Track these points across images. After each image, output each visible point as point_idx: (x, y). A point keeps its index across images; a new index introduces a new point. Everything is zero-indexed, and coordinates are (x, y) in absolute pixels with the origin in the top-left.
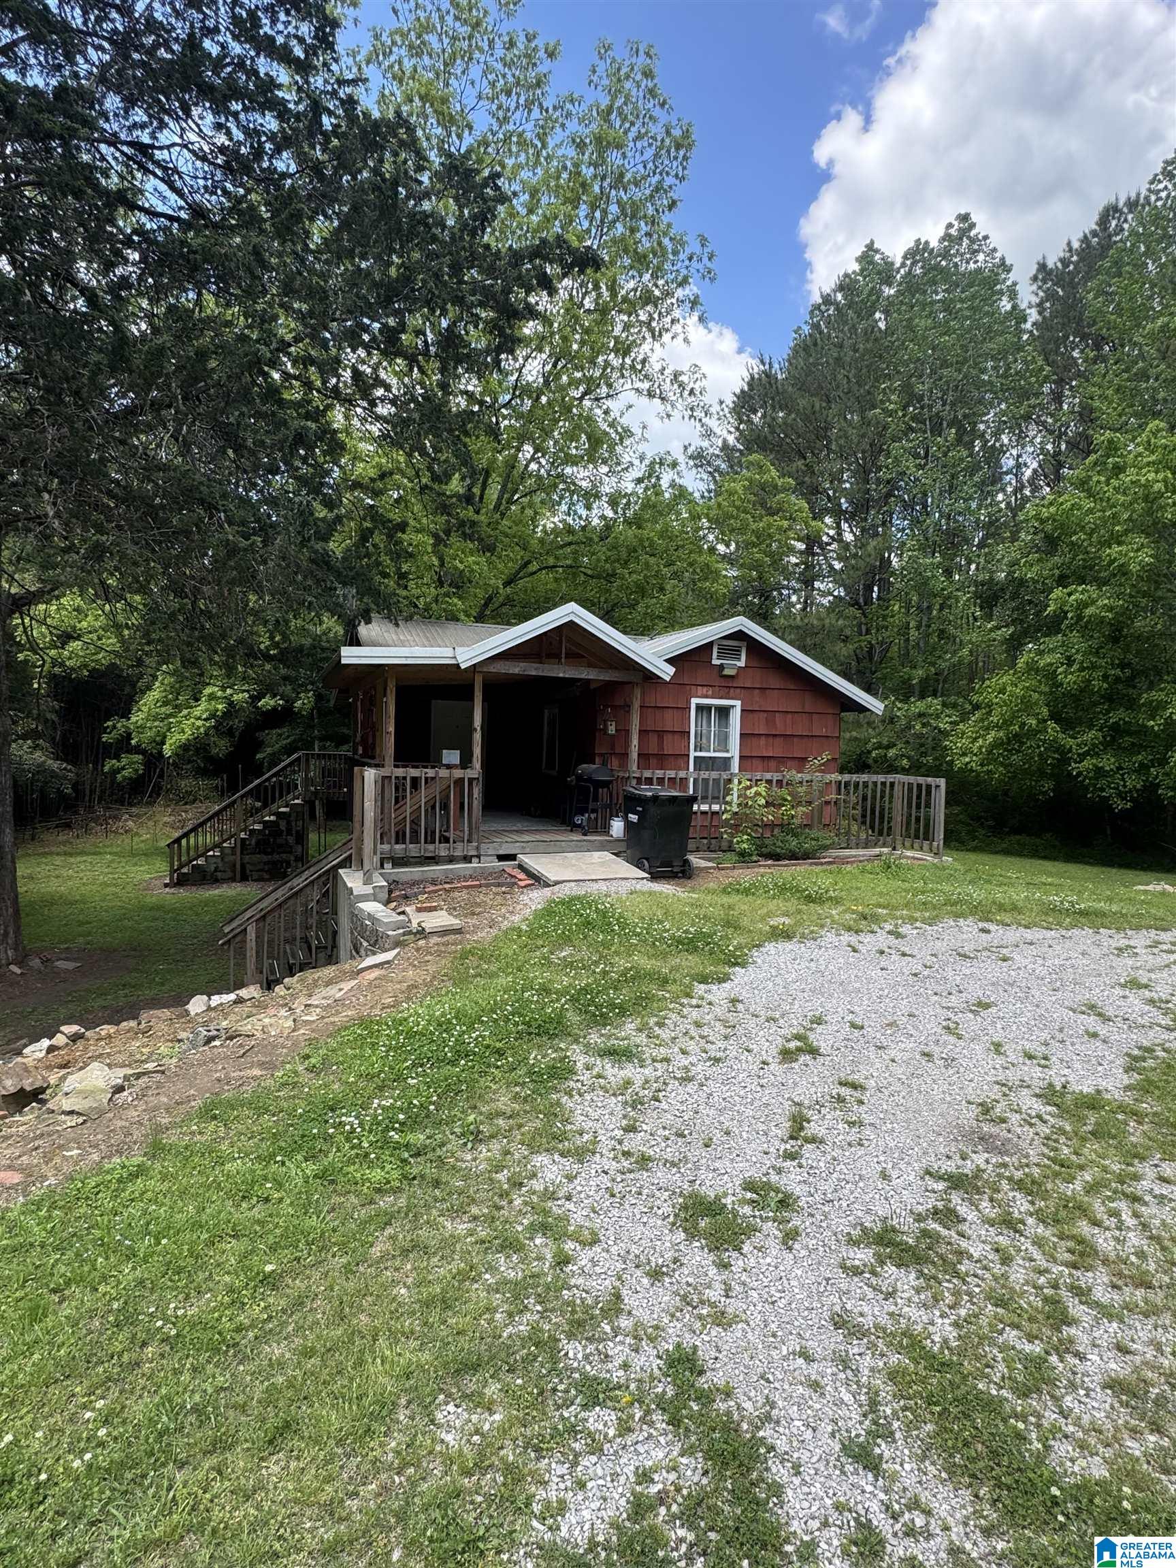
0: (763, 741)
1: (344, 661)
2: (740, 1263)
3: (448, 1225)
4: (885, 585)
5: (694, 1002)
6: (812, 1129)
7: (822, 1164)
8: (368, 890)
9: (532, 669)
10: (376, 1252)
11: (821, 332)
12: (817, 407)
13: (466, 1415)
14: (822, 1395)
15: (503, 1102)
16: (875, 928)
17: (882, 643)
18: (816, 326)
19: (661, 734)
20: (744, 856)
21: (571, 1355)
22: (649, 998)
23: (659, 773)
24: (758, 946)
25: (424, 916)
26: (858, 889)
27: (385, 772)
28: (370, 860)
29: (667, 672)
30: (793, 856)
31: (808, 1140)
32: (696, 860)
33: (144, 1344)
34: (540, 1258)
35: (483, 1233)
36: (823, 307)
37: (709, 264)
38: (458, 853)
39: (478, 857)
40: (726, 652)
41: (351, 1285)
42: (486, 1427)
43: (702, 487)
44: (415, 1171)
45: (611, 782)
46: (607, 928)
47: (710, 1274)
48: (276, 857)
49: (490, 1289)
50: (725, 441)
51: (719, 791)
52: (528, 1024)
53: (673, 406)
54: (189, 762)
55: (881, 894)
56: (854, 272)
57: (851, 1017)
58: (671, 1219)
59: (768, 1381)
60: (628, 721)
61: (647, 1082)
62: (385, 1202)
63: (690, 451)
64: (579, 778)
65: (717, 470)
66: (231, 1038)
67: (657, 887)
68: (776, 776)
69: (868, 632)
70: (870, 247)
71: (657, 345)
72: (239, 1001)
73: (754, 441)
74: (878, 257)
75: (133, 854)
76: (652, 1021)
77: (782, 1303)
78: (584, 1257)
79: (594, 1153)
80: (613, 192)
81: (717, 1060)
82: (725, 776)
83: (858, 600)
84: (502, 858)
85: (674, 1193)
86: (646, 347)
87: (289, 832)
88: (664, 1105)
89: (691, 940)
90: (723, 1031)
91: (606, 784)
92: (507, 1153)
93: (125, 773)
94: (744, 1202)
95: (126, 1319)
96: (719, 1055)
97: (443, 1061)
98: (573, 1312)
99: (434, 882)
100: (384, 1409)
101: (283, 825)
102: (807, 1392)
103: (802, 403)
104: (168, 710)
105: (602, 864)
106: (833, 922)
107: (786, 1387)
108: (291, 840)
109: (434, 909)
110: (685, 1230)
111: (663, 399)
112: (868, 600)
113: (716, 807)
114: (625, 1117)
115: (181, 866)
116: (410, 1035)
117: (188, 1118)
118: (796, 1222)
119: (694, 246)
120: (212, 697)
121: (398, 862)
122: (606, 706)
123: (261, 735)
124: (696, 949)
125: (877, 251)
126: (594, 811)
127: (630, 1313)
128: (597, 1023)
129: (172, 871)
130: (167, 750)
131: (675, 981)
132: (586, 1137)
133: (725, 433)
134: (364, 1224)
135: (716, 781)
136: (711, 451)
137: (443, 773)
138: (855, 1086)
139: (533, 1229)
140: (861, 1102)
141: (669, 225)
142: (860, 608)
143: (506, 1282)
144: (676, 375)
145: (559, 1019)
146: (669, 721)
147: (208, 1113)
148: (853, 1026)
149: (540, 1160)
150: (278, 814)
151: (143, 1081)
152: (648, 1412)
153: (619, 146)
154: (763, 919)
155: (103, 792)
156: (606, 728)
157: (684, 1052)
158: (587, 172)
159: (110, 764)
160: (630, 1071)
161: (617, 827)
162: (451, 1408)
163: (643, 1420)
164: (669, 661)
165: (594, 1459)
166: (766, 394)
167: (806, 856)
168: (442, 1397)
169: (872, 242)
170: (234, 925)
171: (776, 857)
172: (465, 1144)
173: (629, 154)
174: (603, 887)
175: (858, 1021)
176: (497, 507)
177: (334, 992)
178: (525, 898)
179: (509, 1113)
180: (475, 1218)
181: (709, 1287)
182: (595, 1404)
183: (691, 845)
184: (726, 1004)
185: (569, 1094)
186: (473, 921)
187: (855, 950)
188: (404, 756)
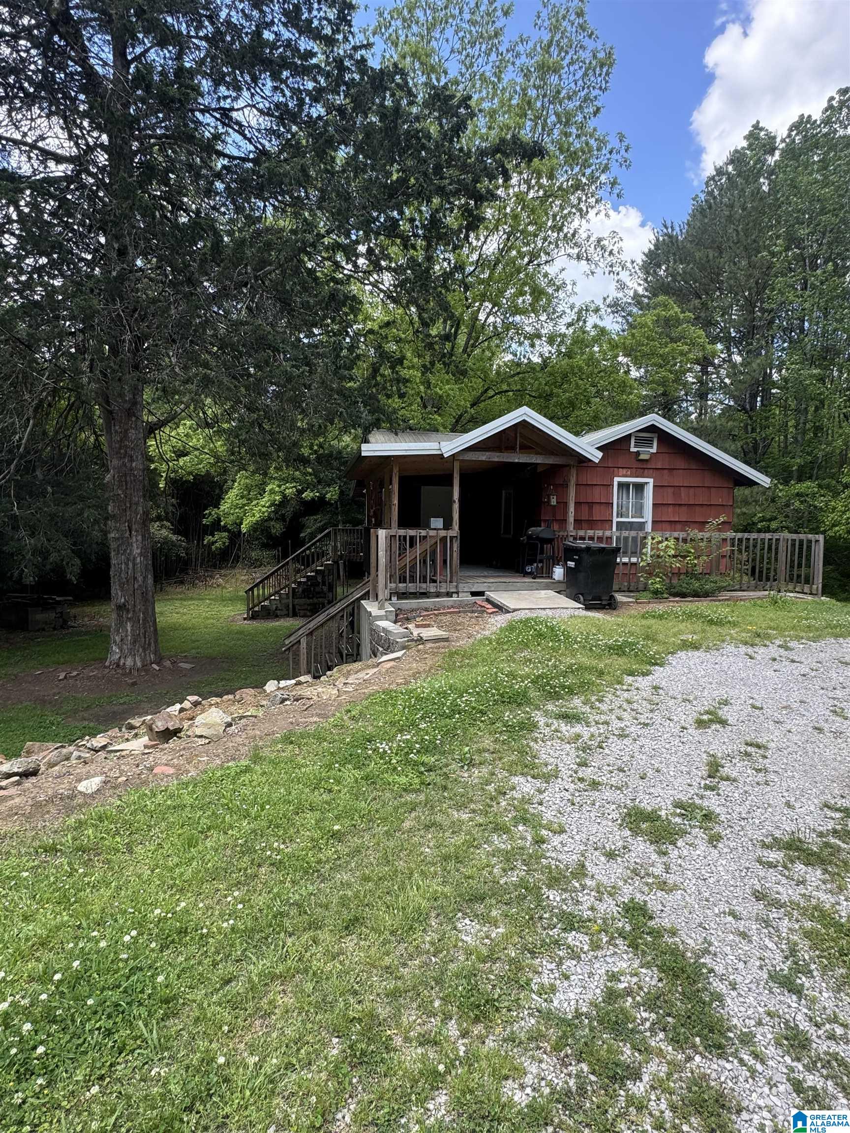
0: (671, 509)
1: (363, 454)
2: (676, 852)
3: (455, 813)
4: (767, 396)
5: (625, 687)
6: (726, 771)
7: (736, 795)
8: (382, 613)
9: (496, 457)
10: (407, 825)
11: (715, 198)
12: (711, 256)
13: (478, 927)
14: (750, 941)
15: (487, 742)
16: (768, 643)
17: (764, 439)
18: (711, 193)
19: (591, 505)
20: (657, 594)
21: (551, 897)
22: (590, 683)
23: (590, 533)
24: (672, 653)
25: (420, 630)
26: (751, 616)
27: (393, 532)
28: (383, 594)
29: (596, 456)
30: (696, 595)
31: (722, 779)
32: (620, 597)
33: (259, 866)
34: (523, 838)
35: (480, 819)
36: (717, 178)
37: (626, 155)
38: (443, 590)
39: (457, 593)
40: (640, 442)
41: (391, 844)
42: (494, 935)
43: (617, 327)
44: (428, 780)
45: (552, 540)
46: (555, 638)
47: (653, 857)
48: (315, 600)
49: (488, 854)
50: (635, 291)
51: (638, 546)
52: (502, 696)
53: (596, 265)
54: (257, 539)
55: (772, 620)
56: (743, 148)
57: (751, 701)
58: (619, 822)
59: (705, 928)
60: (567, 495)
61: (592, 736)
62: (410, 797)
63: (608, 301)
64: (530, 537)
65: (630, 314)
66: (297, 700)
67: (590, 614)
68: (682, 535)
69: (753, 431)
70: (756, 127)
71: (584, 221)
72: (299, 683)
73: (657, 288)
74: (762, 133)
75: (223, 599)
76: (593, 699)
77: (711, 880)
78: (556, 840)
79: (557, 777)
80: (551, 106)
81: (647, 725)
82: (641, 534)
83: (745, 406)
84: (474, 594)
85: (620, 806)
86: (576, 224)
87: (324, 583)
88: (607, 751)
89: (620, 647)
90: (649, 707)
91: (550, 541)
92: (493, 774)
93: (217, 545)
94: (674, 815)
95: (246, 850)
96: (647, 721)
97: (443, 715)
98: (550, 872)
99: (426, 610)
100: (420, 918)
101: (319, 579)
102: (737, 939)
103: (698, 255)
104: (245, 501)
105: (548, 598)
106: (732, 638)
107: (720, 933)
108: (325, 589)
109: (428, 626)
110: (630, 829)
111: (588, 260)
112: (753, 407)
113: (634, 560)
114: (577, 756)
115: (254, 606)
116: (419, 699)
117: (275, 742)
118: (718, 829)
119: (613, 142)
120: (272, 492)
121: (402, 596)
122: (549, 485)
123: (304, 520)
124: (624, 653)
125: (762, 129)
126: (541, 561)
127: (592, 877)
128: (552, 698)
129: (249, 609)
130: (244, 528)
131: (609, 673)
132: (550, 768)
133: (636, 285)
134: (396, 809)
135: (635, 539)
136: (625, 300)
137: (432, 533)
138: (759, 746)
139: (516, 821)
140: (765, 757)
141: (595, 130)
142: (746, 412)
143: (499, 850)
144: (599, 240)
145: (524, 694)
146: (597, 495)
147: (288, 740)
148: (753, 707)
149: (515, 780)
150: (317, 572)
151: (243, 721)
152: (612, 938)
153: (555, 71)
154: (675, 635)
155: (203, 560)
156: (549, 501)
157: (619, 719)
158: (532, 93)
159: (208, 539)
160: (578, 729)
161: (559, 572)
162: (467, 921)
163: (609, 943)
164: (598, 448)
165: (574, 962)
166: (669, 252)
167: (706, 595)
168: (460, 914)
169: (758, 122)
170: (292, 639)
171: (683, 595)
172: (462, 767)
173: (564, 76)
174: (550, 613)
175: (758, 704)
176: (465, 351)
177: (361, 675)
178: (492, 620)
179: (492, 749)
180: (474, 811)
181: (653, 866)
182: (572, 929)
183: (615, 587)
184: (649, 691)
185: (535, 740)
186: (457, 634)
187: (751, 658)
188: (403, 523)
